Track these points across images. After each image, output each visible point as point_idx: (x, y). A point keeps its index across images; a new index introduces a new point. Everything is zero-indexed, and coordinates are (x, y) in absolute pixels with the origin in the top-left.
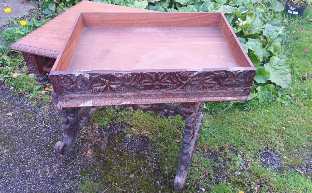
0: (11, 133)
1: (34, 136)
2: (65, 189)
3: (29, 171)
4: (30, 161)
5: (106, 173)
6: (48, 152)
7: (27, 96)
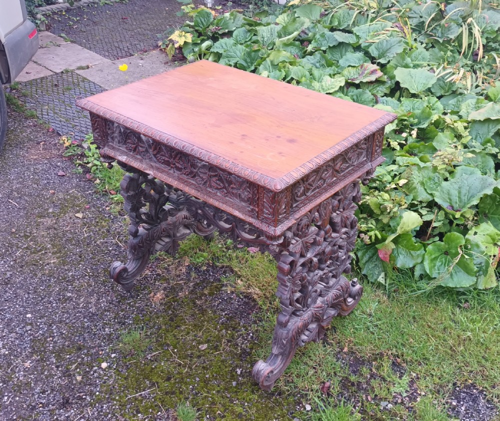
0: (69, 241)
1: (97, 252)
2: (103, 333)
3: (70, 294)
4: (77, 283)
5: (168, 331)
6: (104, 278)
7: (111, 196)
